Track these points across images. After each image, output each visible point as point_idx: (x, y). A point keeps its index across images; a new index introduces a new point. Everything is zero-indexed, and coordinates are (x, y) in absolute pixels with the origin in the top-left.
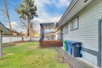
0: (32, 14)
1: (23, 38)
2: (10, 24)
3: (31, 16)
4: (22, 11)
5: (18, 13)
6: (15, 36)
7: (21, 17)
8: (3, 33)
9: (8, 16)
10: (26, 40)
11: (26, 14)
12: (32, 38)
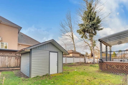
0: (95, 29)
1: (85, 59)
2: (74, 46)
3: (93, 32)
4: (82, 31)
5: (80, 34)
6: (77, 57)
7: (82, 37)
8: (63, 54)
9: (73, 39)
10: (89, 62)
11: (87, 31)
12: (95, 59)
